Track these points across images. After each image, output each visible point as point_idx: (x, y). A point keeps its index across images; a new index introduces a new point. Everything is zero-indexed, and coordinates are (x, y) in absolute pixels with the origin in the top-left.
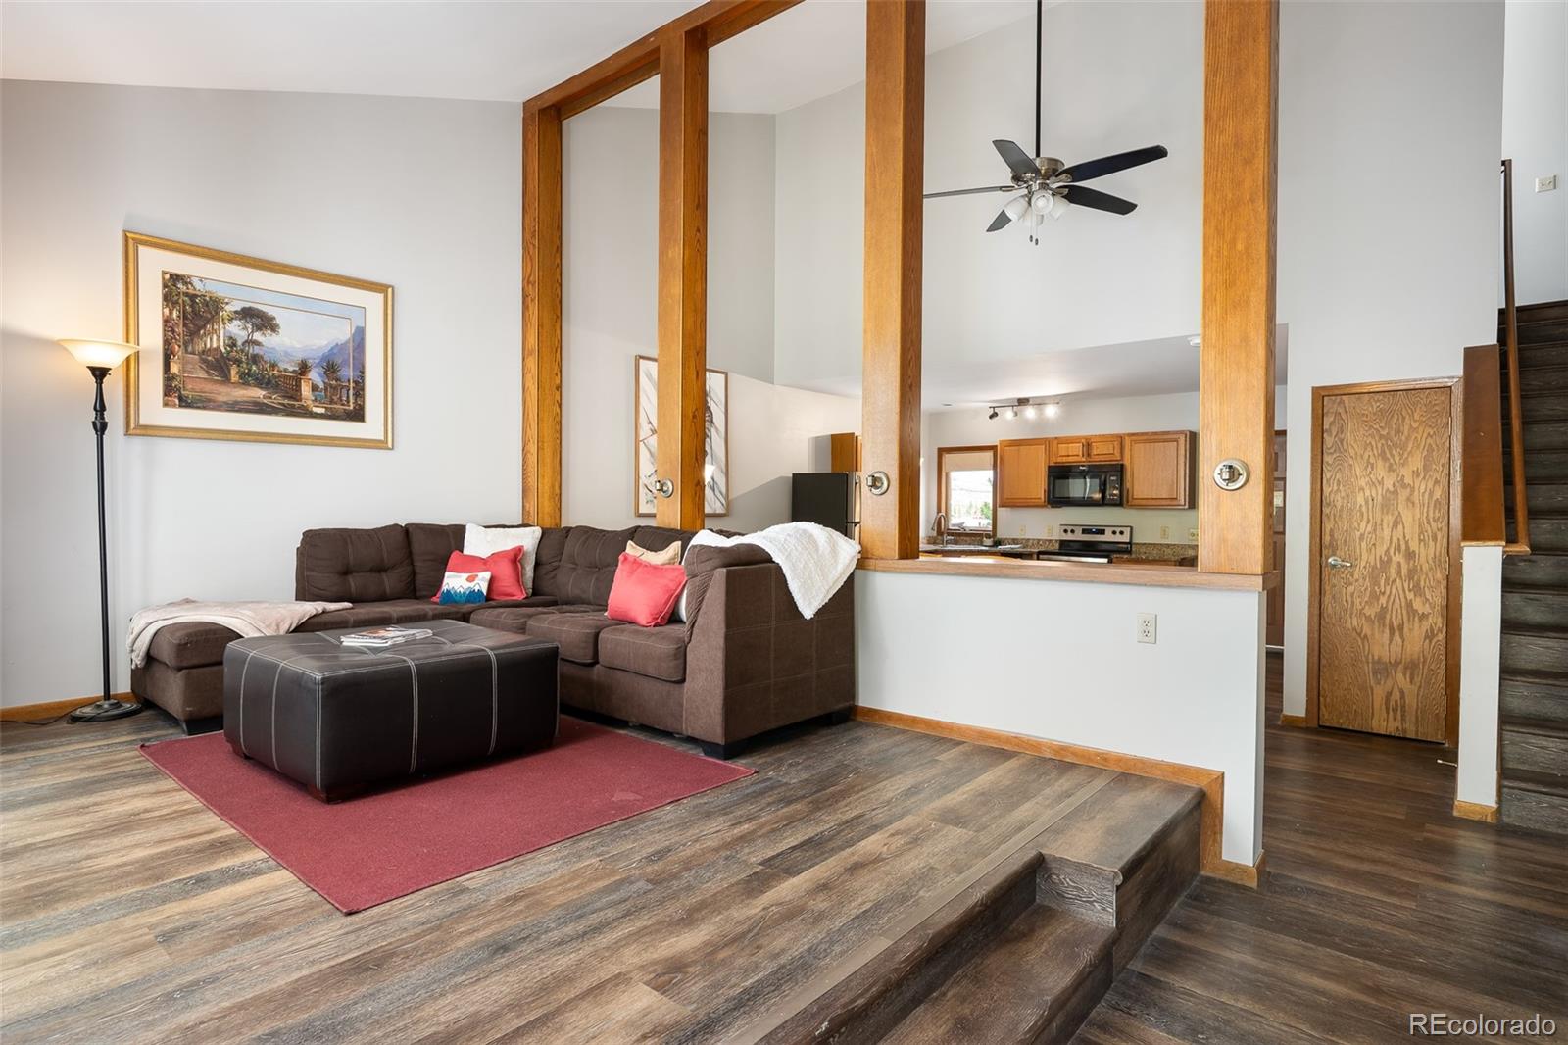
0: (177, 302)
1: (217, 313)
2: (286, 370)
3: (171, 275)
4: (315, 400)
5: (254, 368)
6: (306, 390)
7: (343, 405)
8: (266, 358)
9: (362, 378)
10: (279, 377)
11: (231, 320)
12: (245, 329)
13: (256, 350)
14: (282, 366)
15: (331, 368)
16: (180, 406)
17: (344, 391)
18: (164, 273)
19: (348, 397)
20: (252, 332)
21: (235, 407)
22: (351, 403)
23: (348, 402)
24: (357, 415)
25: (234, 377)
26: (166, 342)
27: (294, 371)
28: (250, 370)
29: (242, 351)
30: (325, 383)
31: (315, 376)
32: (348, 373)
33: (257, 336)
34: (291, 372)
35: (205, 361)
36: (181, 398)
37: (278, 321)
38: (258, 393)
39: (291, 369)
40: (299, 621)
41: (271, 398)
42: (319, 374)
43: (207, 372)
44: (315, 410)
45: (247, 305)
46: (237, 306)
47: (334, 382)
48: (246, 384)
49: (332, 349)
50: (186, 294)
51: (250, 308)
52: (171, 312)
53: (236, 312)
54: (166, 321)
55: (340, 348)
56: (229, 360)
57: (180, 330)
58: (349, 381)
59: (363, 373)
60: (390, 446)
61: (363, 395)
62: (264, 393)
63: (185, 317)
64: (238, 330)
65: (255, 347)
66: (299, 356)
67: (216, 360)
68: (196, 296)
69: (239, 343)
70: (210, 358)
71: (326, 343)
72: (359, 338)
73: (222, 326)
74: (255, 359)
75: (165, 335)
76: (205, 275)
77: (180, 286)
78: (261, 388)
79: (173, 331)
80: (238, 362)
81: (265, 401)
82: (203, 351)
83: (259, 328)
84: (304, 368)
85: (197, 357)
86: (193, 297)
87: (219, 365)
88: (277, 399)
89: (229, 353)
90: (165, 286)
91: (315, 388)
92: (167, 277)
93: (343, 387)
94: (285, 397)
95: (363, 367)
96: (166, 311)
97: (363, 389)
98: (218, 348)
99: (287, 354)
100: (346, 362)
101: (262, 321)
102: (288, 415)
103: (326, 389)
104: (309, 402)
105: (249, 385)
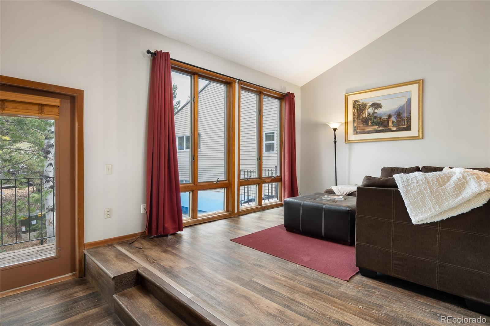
0: (356, 108)
1: (365, 107)
2: (384, 119)
3: (355, 101)
4: (393, 126)
5: (375, 120)
6: (390, 124)
7: (403, 126)
8: (378, 116)
9: (410, 115)
10: (382, 121)
11: (369, 108)
12: (373, 109)
13: (376, 115)
14: (383, 118)
15: (399, 114)
16: (357, 134)
17: (403, 121)
18: (353, 101)
19: (405, 123)
20: (375, 110)
21: (369, 132)
22: (406, 125)
23: (405, 124)
24: (409, 128)
25: (370, 124)
26: (354, 119)
27: (387, 118)
28: (374, 121)
29: (372, 116)
30: (396, 120)
31: (393, 119)
32: (406, 115)
33: (376, 111)
34: (385, 119)
35: (362, 121)
36: (357, 132)
37: (382, 105)
38: (376, 127)
39: (386, 118)
40: (349, 192)
41: (379, 128)
42: (395, 117)
43: (363, 124)
44: (393, 129)
45: (373, 102)
46: (370, 104)
47: (400, 119)
48: (373, 125)
49: (399, 108)
50: (358, 105)
51: (374, 103)
52: (354, 111)
53: (370, 105)
54: (353, 113)
55: (402, 107)
56: (368, 119)
57: (356, 115)
58: (405, 117)
59: (410, 113)
60: (421, 137)
61: (411, 121)
62: (377, 127)
63: (358, 111)
64: (370, 110)
65: (376, 114)
66: (388, 113)
67: (365, 120)
68: (360, 104)
69: (371, 114)
70: (364, 120)
71: (397, 107)
72: (409, 102)
73: (367, 110)
74: (375, 117)
75: (353, 117)
76: (363, 98)
77: (356, 103)
78: (377, 126)
79: (355, 115)
80: (371, 119)
81: (377, 129)
82: (362, 119)
83: (376, 108)
84: (390, 116)
85: (360, 121)
86: (359, 105)
87: (365, 121)
88: (381, 128)
89: (368, 117)
90: (353, 104)
91: (393, 122)
92: (354, 102)
93: (403, 120)
94: (383, 127)
95: (411, 111)
96: (354, 110)
97: (410, 119)
98: (366, 117)
99: (384, 113)
100: (404, 111)
101: (377, 106)
102: (384, 132)
103: (397, 122)
104: (391, 127)
105: (374, 125)
